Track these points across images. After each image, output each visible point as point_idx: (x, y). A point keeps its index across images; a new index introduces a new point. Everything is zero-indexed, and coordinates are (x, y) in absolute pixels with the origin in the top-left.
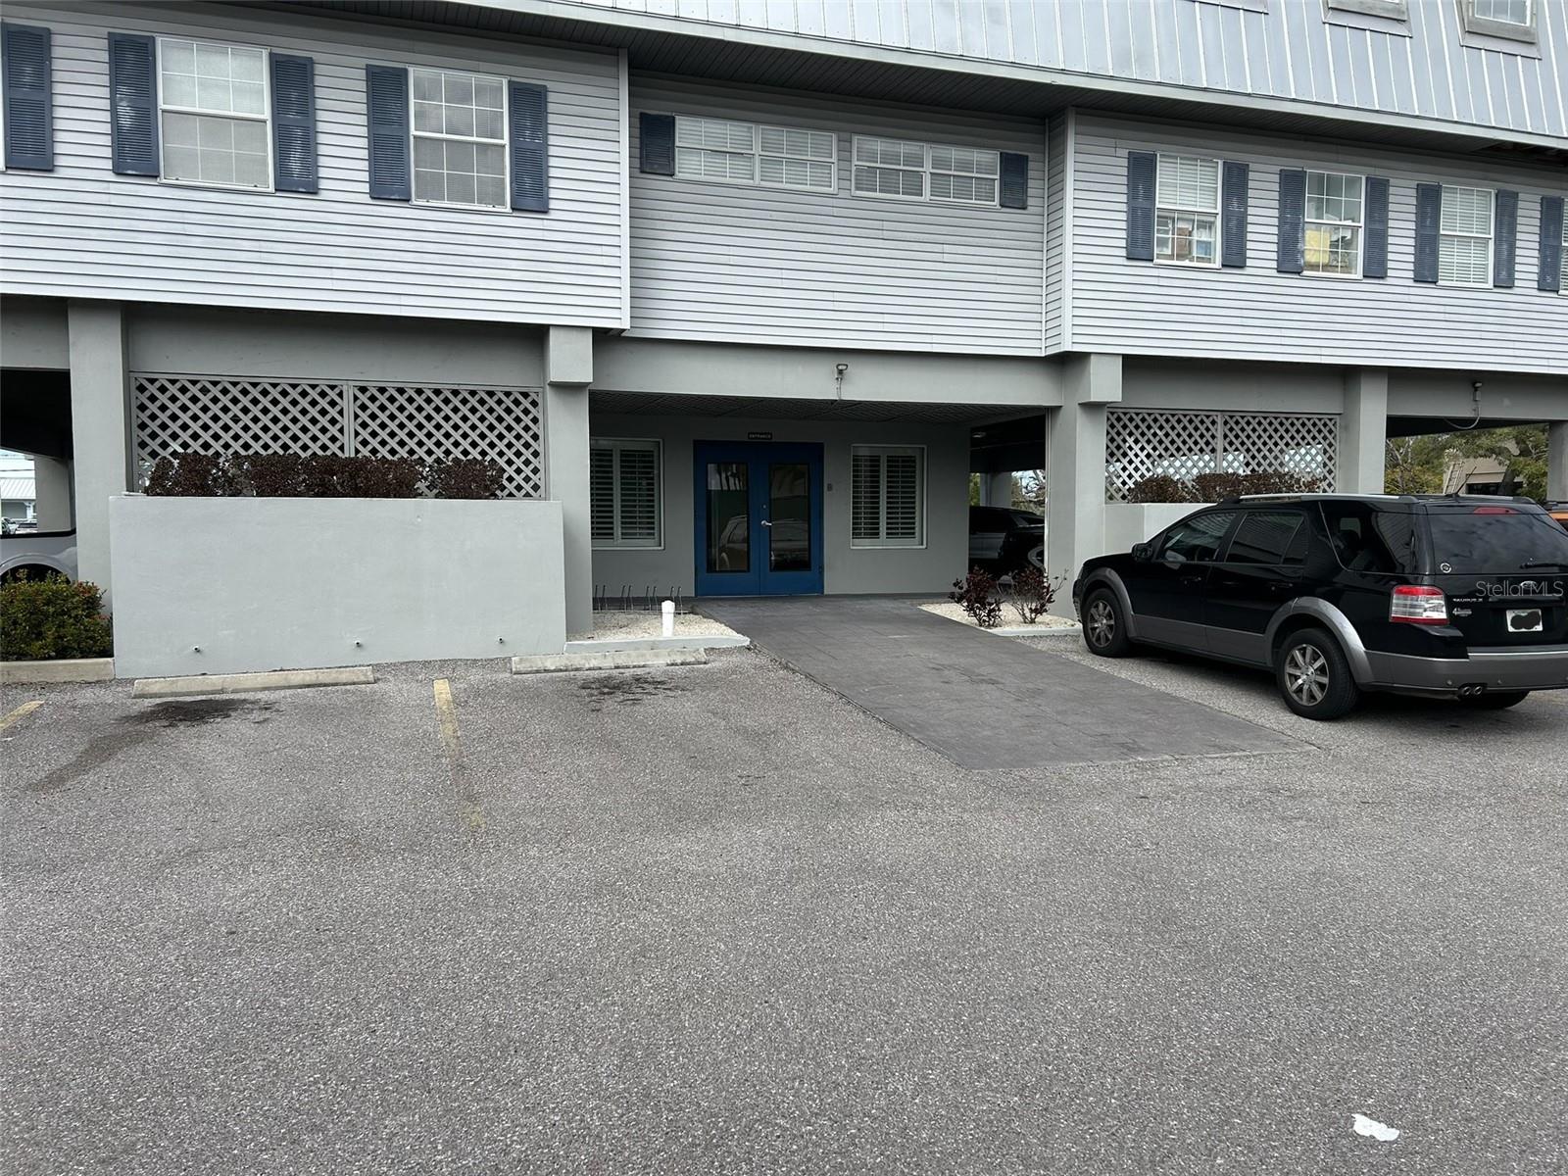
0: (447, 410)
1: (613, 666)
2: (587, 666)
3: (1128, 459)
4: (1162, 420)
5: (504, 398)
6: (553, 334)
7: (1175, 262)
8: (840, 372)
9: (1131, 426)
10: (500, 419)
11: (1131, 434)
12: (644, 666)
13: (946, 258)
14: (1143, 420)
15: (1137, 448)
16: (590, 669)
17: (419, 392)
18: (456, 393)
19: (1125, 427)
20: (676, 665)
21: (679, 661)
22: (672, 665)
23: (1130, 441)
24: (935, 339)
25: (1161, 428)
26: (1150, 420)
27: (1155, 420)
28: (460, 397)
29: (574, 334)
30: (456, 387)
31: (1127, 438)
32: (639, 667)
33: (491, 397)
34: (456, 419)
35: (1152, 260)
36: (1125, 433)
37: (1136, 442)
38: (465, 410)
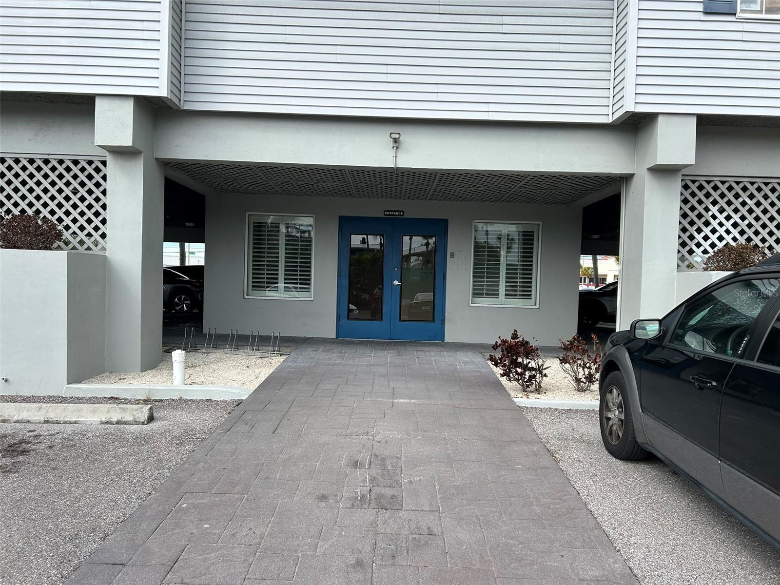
0: (39, 176)
1: (42, 419)
2: (15, 418)
3: (710, 228)
4: (752, 189)
5: (87, 166)
6: (99, 103)
7: (764, 16)
8: (396, 141)
9: (715, 195)
10: (83, 184)
11: (715, 203)
12: (75, 423)
13: (505, 29)
14: (730, 189)
15: (721, 218)
16: (17, 422)
17: (17, 161)
18: (46, 162)
19: (708, 195)
20: (111, 423)
21: (115, 420)
22: (107, 423)
23: (714, 210)
24: (492, 107)
25: (751, 197)
26: (738, 189)
27: (745, 189)
28: (50, 165)
29: (117, 103)
30: (46, 157)
31: (711, 207)
32: (70, 423)
33: (76, 165)
34: (46, 184)
35: (735, 14)
36: (708, 202)
37: (721, 211)
38: (53, 176)
